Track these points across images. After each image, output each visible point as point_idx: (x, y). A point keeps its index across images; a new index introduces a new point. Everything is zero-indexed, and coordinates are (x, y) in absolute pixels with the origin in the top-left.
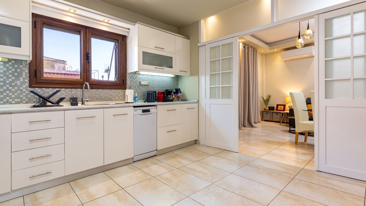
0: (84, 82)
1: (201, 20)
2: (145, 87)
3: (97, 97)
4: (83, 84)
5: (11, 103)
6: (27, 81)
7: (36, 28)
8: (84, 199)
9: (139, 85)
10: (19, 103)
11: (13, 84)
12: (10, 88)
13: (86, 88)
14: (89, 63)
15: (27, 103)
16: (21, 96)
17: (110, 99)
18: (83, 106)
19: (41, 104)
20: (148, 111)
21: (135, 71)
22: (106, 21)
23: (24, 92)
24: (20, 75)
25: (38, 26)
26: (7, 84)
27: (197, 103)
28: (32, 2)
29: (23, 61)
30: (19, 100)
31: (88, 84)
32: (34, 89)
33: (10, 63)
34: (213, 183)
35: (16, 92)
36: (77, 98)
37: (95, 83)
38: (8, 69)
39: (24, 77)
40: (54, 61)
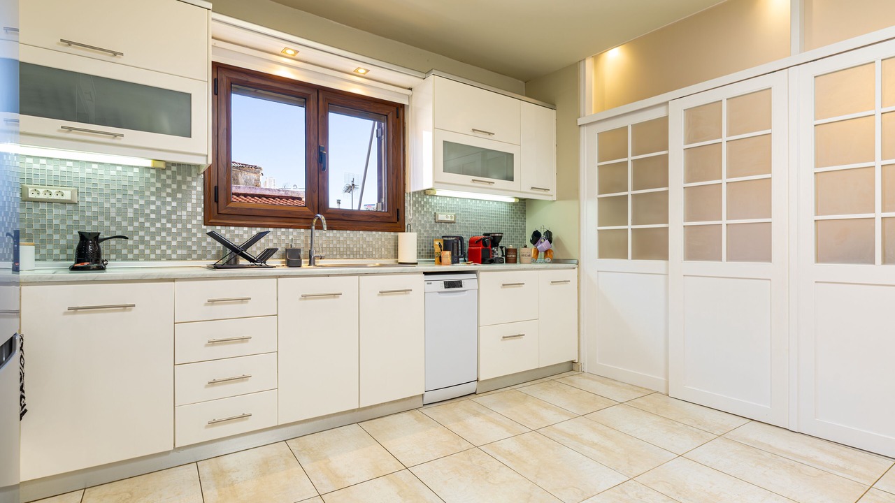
0: (312, 214)
1: (584, 60)
2: (448, 226)
3: (342, 249)
4: (313, 219)
5: (148, 259)
6: (200, 210)
7: (217, 94)
8: (321, 483)
9: (433, 223)
10: (185, 259)
11: (174, 217)
12: (169, 225)
13: (319, 227)
14: (324, 169)
15: (200, 258)
16: (189, 243)
17: (367, 253)
18: (312, 270)
19: (227, 262)
20: (457, 284)
21: (425, 187)
22: (362, 71)
23: (195, 235)
24: (187, 196)
25: (222, 89)
26: (164, 216)
27: (574, 268)
28: (213, 38)
29: (192, 168)
30: (185, 252)
31: (323, 218)
32: (214, 227)
33: (169, 173)
34: (632, 477)
35: (179, 234)
36: (299, 250)
37: (337, 217)
38: (165, 186)
39: (194, 201)
40: (237, 168)
